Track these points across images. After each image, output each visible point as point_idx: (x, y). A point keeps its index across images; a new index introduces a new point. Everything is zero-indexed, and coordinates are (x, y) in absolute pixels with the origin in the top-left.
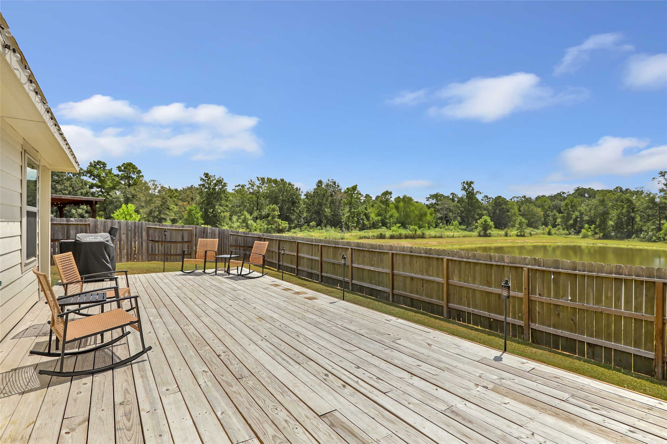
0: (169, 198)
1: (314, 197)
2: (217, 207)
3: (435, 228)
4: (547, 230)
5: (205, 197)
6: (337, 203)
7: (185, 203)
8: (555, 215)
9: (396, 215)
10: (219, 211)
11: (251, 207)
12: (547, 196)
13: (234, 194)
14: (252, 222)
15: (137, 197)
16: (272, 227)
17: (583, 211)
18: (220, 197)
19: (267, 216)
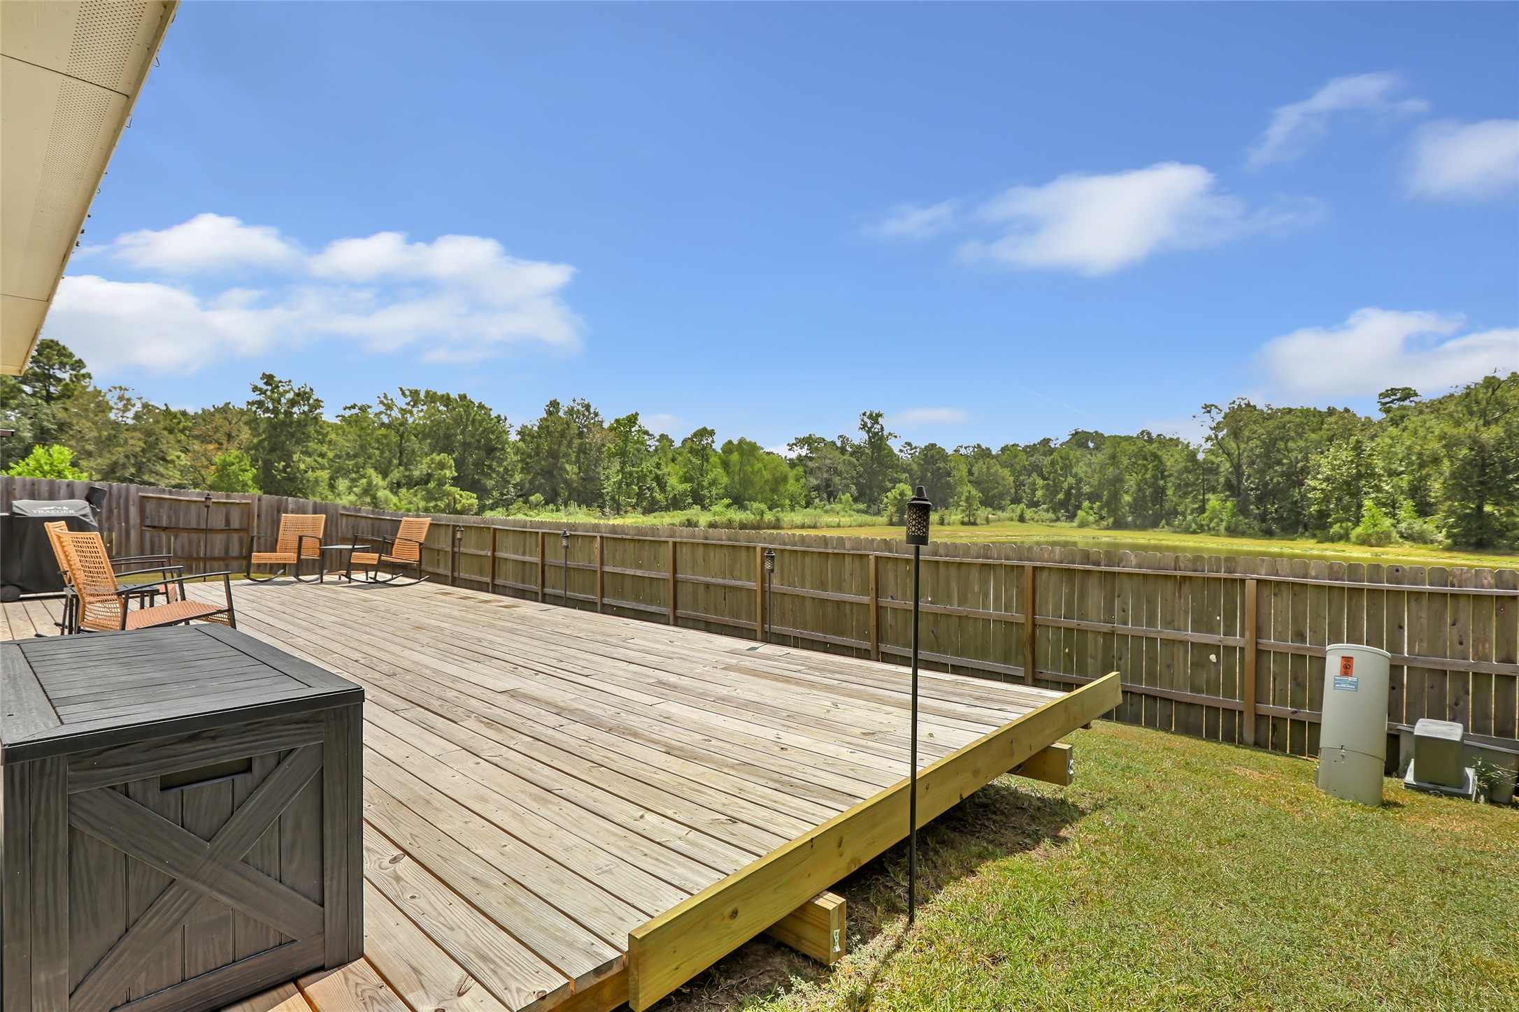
0: (166, 433)
1: (540, 437)
2: (296, 457)
3: (805, 508)
4: (1018, 512)
5: (264, 432)
6: (594, 453)
7: (211, 447)
8: (1034, 484)
9: (724, 480)
10: (302, 466)
11: (385, 458)
12: (1022, 445)
13: (341, 427)
14: (387, 492)
15: (72, 430)
16: (436, 505)
17: (1082, 475)
18: (303, 433)
19: (427, 479)
